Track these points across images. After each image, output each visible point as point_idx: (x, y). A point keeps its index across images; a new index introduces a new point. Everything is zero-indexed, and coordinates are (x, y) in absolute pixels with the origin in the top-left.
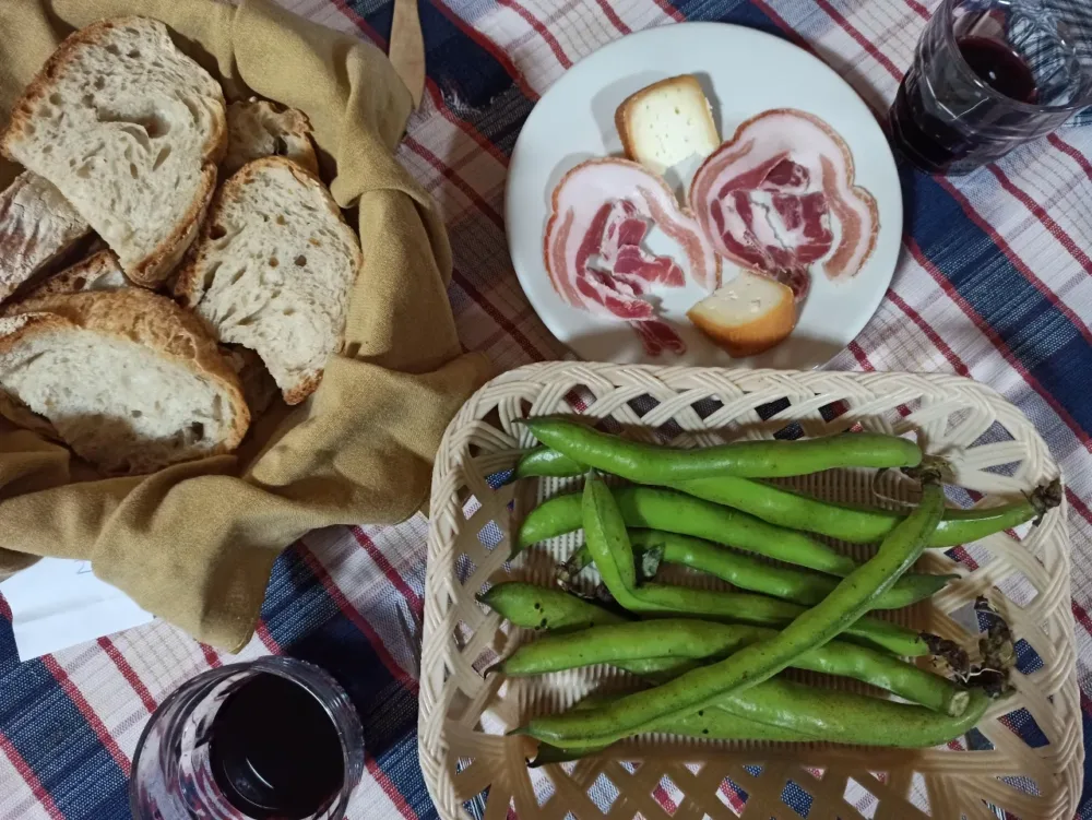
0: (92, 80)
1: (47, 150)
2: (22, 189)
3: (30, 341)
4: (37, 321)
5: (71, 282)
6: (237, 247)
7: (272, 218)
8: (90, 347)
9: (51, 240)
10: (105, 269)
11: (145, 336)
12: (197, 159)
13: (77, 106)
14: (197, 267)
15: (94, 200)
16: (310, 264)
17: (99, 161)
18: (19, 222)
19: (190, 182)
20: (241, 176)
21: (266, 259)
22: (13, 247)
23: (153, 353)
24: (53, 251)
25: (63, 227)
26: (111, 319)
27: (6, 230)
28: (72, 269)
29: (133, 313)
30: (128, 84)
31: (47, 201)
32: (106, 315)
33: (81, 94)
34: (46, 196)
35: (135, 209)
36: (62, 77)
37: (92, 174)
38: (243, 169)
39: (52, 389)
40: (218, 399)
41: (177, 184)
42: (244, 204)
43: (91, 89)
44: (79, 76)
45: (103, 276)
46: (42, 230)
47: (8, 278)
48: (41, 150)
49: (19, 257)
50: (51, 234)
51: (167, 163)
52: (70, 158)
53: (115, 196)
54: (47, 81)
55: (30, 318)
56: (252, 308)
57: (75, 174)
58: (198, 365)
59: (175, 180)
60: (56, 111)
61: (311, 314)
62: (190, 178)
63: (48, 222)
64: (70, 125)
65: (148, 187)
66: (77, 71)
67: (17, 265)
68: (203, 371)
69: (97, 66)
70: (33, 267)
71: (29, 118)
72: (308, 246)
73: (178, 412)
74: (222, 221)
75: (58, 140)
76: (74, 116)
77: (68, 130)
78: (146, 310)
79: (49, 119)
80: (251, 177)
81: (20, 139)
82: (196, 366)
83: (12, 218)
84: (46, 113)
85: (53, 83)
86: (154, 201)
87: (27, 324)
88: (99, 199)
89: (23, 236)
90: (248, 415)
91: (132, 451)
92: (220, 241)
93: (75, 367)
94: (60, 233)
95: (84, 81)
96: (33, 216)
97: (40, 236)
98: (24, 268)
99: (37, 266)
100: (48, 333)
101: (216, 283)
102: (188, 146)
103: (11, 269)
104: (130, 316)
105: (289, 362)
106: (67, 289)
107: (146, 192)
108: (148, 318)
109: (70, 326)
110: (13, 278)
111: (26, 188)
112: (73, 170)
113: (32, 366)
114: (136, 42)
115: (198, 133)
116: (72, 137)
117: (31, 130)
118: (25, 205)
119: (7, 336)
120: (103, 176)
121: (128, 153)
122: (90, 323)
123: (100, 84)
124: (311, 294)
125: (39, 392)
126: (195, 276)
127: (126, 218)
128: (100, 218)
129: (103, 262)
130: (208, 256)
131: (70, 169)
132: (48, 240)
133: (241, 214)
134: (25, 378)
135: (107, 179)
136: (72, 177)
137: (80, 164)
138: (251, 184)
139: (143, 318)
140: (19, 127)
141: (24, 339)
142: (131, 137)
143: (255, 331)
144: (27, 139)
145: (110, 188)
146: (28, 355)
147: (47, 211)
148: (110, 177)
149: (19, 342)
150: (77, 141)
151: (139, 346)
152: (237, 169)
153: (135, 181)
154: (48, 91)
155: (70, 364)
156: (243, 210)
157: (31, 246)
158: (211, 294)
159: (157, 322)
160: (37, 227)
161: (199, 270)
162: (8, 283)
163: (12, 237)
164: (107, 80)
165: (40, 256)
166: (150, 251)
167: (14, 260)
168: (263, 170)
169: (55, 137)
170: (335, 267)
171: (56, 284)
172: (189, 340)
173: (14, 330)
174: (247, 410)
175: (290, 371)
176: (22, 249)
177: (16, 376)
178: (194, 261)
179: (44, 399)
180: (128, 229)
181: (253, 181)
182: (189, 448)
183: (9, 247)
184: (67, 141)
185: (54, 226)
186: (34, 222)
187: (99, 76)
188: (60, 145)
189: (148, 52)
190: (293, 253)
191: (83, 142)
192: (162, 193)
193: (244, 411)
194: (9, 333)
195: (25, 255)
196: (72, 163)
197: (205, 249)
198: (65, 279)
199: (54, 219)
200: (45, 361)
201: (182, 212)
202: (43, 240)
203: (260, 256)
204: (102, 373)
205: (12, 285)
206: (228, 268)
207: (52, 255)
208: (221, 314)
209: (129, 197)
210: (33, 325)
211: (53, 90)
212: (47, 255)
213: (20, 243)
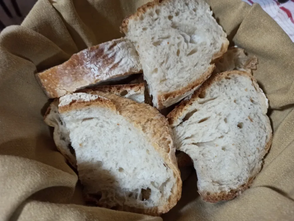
0: (175, 11)
1: (144, 29)
2: (122, 42)
3: (92, 109)
4: (101, 101)
5: (121, 91)
6: (209, 105)
7: (233, 99)
8: (118, 125)
9: (124, 68)
10: (139, 91)
11: (150, 131)
12: (210, 58)
13: (165, 18)
14: (185, 108)
15: (155, 57)
16: (244, 128)
17: (165, 43)
18: (115, 54)
19: (203, 67)
20: (225, 74)
21: (223, 117)
22: (107, 63)
23: (150, 141)
24: (122, 73)
25: (131, 65)
26: (135, 115)
27: (108, 54)
28: (125, 85)
29: (147, 117)
30: (189, 19)
31: (130, 52)
32: (134, 112)
33: (169, 14)
34: (130, 50)
35: (171, 69)
36: (164, 5)
37: (159, 47)
38: (227, 72)
39: (87, 139)
40: (168, 180)
41: (195, 66)
42: (221, 87)
43: (174, 15)
44: (171, 7)
45: (137, 94)
46: (123, 62)
47: (98, 76)
48: (142, 28)
49: (107, 69)
50: (125, 66)
51: (195, 55)
52: (153, 36)
53: (165, 59)
54: (158, 4)
55: (99, 98)
56: (206, 139)
57: (152, 43)
58: (170, 158)
59: (195, 64)
60: (155, 16)
61: (238, 155)
62: (203, 65)
63: (126, 60)
64: (159, 23)
65: (181, 62)
66: (171, 5)
67: (105, 72)
68: (171, 163)
69: (179, 7)
70: (111, 76)
71: (144, 13)
72: (247, 120)
73: (144, 178)
74: (207, 91)
75: (151, 27)
76: (162, 21)
77: (158, 25)
78: (154, 118)
79: (151, 17)
80: (229, 77)
81: (136, 20)
82: (168, 158)
83: (113, 51)
84: (151, 14)
85: (160, 5)
86: (182, 69)
87: (96, 100)
88: (157, 58)
89: (113, 61)
90: (179, 197)
91: (107, 189)
92: (202, 100)
93: (104, 132)
94: (129, 67)
95: (172, 10)
96: (122, 55)
97: (120, 64)
98: (107, 74)
99: (113, 77)
100: (103, 109)
101: (191, 119)
102: (207, 51)
103: (101, 73)
104: (145, 118)
105: (214, 176)
106: (117, 93)
107: (179, 63)
108: (154, 122)
109: (115, 110)
110: (100, 77)
111: (124, 43)
112: (152, 41)
113: (84, 123)
114: (197, 6)
115: (214, 48)
116: (157, 28)
117: (142, 18)
118: (121, 49)
119: (84, 102)
120: (164, 49)
121: (179, 44)
122: (124, 113)
123: (177, 14)
124: (240, 144)
125: (80, 138)
126: (181, 111)
127: (166, 71)
128: (154, 66)
129: (140, 88)
130: (193, 105)
131: (151, 40)
132: (123, 67)
133: (218, 91)
134: (77, 127)
135: (165, 51)
136: (150, 44)
137: (156, 40)
138: (228, 80)
139: (151, 121)
140: (138, 15)
141: (91, 107)
142: (182, 39)
143: (200, 152)
144: (139, 21)
145: (165, 55)
146: (87, 116)
147: (128, 55)
148: (166, 50)
149: (88, 107)
150: (159, 30)
151: (144, 135)
152: (225, 70)
153: (177, 57)
154: (157, 7)
155: (103, 129)
156: (219, 90)
157: (114, 67)
158: (185, 123)
159: (158, 126)
160: (121, 60)
161: (185, 110)
162: (97, 78)
163: (109, 59)
164: (181, 13)
165: (117, 72)
166: (172, 90)
167: (105, 70)
168: (237, 75)
169: (151, 25)
170: (258, 135)
171: (114, 89)
172: (169, 142)
173: (89, 100)
174: (180, 194)
175: (213, 182)
176: (111, 66)
177: (74, 125)
178: (185, 104)
179: (80, 142)
180: (164, 76)
181: (229, 79)
182: (139, 201)
183: (105, 63)
184: (155, 29)
185: (128, 62)
186: (121, 57)
187: (178, 11)
188: (151, 29)
189: (200, 12)
190: (238, 119)
191: (162, 32)
192: (186, 67)
193: (178, 194)
194: (86, 100)
195: (111, 69)
196: (153, 38)
197: (194, 101)
198: (119, 89)
199: (129, 60)
200: (92, 123)
201: (194, 79)
202: (121, 66)
203: (220, 114)
204: (116, 141)
205: (97, 80)
206: (201, 114)
207: (121, 74)
208: (187, 135)
209: (171, 63)
210: (98, 102)
211: (158, 8)
212: (119, 73)
213: (111, 63)
